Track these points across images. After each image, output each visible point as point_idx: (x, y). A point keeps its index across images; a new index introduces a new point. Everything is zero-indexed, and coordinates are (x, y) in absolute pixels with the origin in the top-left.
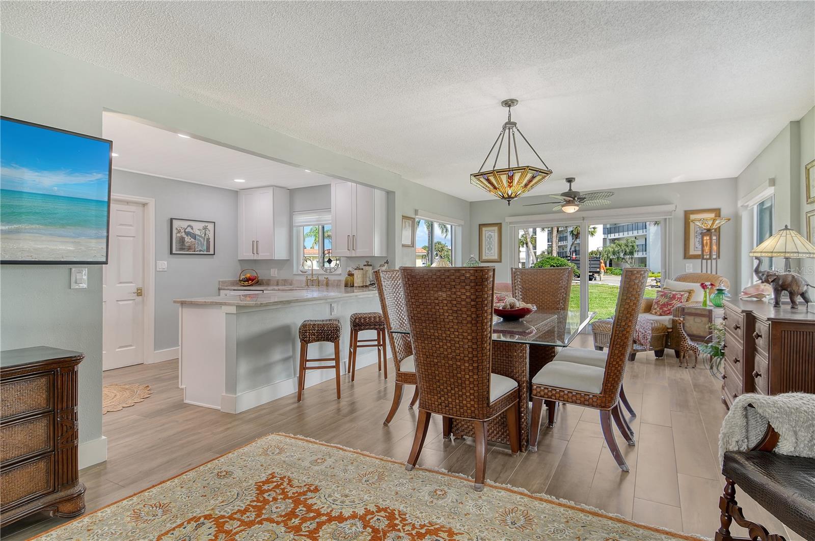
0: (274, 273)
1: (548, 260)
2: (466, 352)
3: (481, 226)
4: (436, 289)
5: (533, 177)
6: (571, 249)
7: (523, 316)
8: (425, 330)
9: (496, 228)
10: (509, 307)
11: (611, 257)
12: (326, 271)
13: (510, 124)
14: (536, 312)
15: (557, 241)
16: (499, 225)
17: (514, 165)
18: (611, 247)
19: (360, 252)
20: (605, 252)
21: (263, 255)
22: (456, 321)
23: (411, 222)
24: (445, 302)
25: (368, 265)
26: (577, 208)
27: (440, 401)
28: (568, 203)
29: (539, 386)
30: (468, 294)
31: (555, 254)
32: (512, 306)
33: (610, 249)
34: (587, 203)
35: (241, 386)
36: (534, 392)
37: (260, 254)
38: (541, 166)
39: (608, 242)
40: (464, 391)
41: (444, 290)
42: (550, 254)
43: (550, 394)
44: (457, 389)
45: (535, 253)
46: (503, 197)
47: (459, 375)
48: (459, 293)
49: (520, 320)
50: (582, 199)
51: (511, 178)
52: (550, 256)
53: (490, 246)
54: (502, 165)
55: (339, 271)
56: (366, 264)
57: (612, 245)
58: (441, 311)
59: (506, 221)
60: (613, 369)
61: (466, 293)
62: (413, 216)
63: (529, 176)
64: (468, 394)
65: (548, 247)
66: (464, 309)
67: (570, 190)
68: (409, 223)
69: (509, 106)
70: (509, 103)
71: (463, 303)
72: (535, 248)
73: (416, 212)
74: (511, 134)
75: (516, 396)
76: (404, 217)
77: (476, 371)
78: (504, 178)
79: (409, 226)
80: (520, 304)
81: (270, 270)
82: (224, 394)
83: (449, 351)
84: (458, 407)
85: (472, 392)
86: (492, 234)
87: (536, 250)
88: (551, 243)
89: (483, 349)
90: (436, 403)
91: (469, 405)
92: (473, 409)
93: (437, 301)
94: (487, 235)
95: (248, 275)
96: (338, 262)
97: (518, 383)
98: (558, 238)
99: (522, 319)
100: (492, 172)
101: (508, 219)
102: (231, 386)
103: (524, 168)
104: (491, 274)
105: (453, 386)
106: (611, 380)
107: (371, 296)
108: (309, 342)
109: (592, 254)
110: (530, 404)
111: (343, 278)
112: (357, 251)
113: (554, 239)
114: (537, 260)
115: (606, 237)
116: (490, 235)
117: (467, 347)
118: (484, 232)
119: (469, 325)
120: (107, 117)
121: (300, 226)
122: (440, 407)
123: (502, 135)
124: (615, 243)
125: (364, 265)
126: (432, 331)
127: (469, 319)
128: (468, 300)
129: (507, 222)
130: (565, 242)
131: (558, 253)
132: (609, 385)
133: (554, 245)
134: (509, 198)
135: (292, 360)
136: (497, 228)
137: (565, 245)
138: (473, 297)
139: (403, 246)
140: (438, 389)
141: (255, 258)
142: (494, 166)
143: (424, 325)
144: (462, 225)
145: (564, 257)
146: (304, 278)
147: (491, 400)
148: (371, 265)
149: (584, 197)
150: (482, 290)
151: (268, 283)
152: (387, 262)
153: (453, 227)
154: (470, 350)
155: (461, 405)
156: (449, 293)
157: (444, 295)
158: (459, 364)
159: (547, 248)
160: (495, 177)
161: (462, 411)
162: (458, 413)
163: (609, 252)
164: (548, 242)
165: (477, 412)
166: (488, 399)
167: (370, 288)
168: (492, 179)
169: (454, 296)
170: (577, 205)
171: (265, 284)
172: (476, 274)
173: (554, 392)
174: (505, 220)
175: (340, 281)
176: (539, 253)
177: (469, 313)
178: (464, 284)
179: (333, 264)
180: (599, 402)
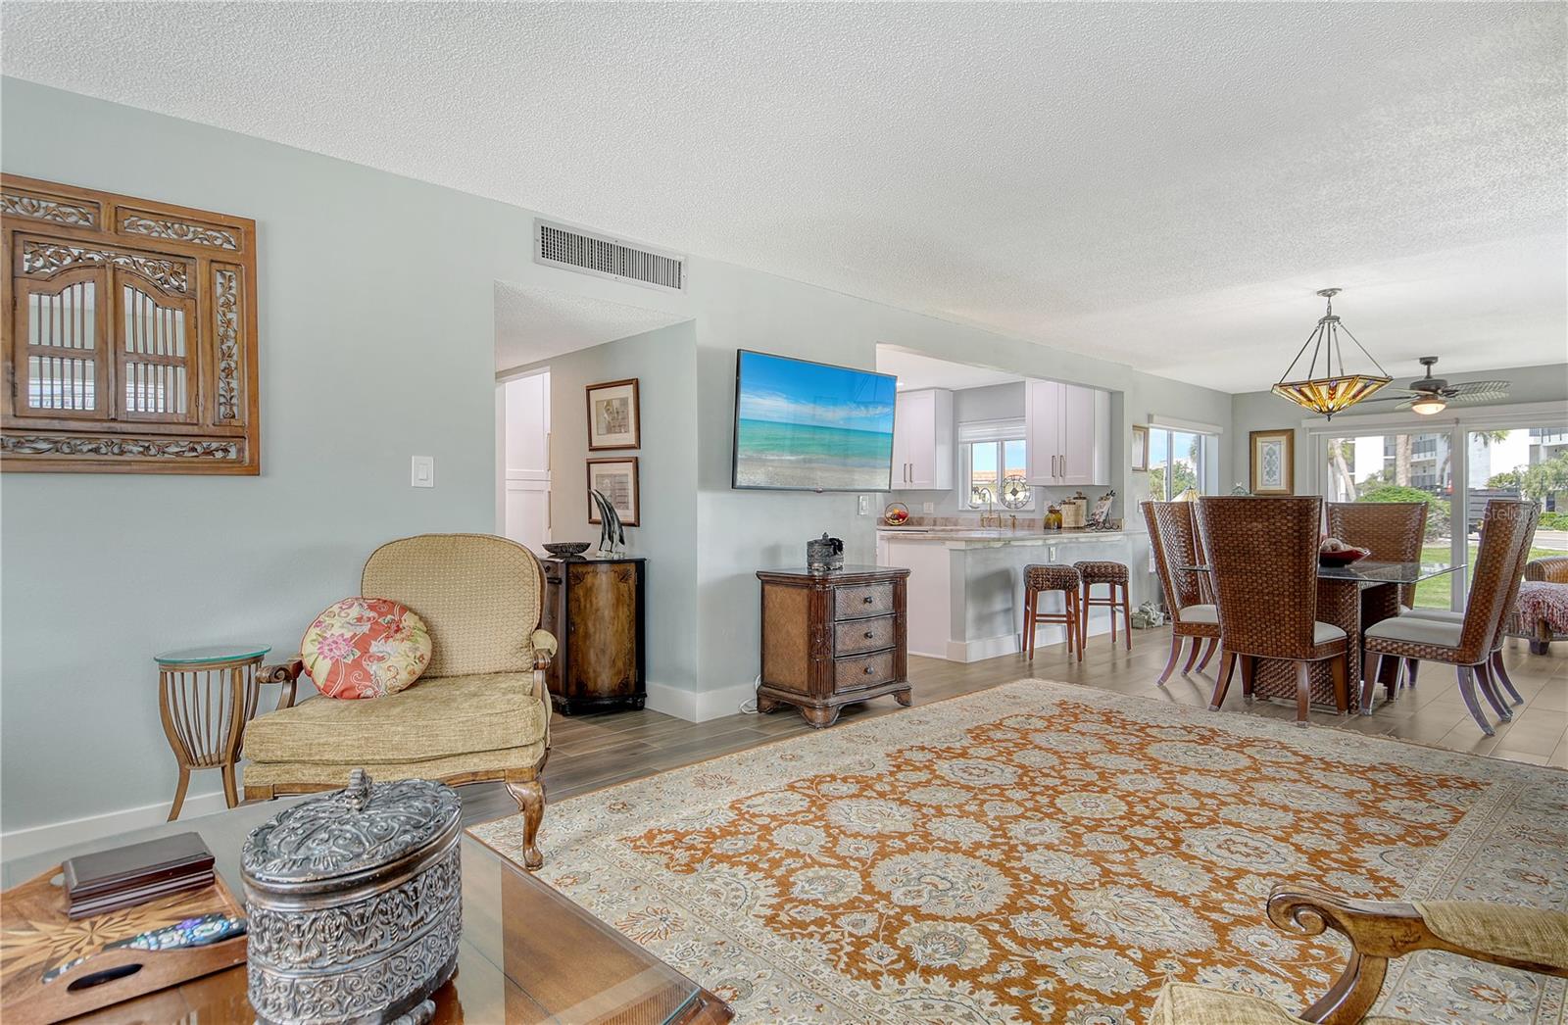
0: (928, 509)
1: (1385, 494)
2: (1286, 587)
3: (1253, 435)
4: (1249, 520)
5: (1365, 387)
6: (1443, 470)
7: (1349, 562)
8: (1233, 564)
9: (1283, 439)
10: (1330, 548)
11: (1551, 489)
12: (1009, 506)
13: (1330, 319)
14: (1369, 558)
15: (1409, 452)
16: (1289, 433)
17: (1335, 373)
18: (1548, 465)
19: (1072, 478)
20: (1535, 477)
21: (919, 484)
22: (1274, 553)
23: (1142, 434)
24: (1261, 533)
25: (1081, 498)
26: (1441, 407)
27: (1250, 640)
28: (1425, 399)
29: (1375, 638)
30: (1290, 525)
31: (1402, 481)
32: (1335, 548)
33: (1549, 471)
34: (1461, 398)
35: (970, 632)
36: (1369, 646)
37: (915, 481)
38: (1375, 372)
39: (1543, 455)
40: (1283, 628)
41: (1260, 520)
42: (1391, 481)
43: (1389, 648)
44: (1273, 627)
45: (1353, 478)
46: (1321, 411)
47: (1277, 611)
48: (1279, 524)
49: (1346, 566)
50: (1449, 393)
51: (1333, 390)
52: (1390, 484)
53: (1271, 469)
54: (1320, 374)
55: (1031, 506)
56: (1076, 496)
57: (1554, 460)
58: (1256, 543)
59: (1304, 426)
60: (1476, 617)
61: (1286, 524)
62: (1146, 425)
63: (1359, 386)
64: (1288, 632)
65: (1385, 466)
66: (1285, 541)
67: (1428, 376)
68: (1140, 435)
69: (1329, 296)
70: (1328, 293)
71: (1284, 534)
72: (1351, 467)
73: (1150, 418)
74: (1332, 330)
75: (1343, 645)
76: (1135, 427)
77: (1297, 607)
78: (1324, 390)
79: (1140, 439)
80: (1344, 547)
81: (922, 504)
82: (950, 640)
83: (1265, 585)
84: (1274, 646)
85: (1292, 629)
86: (1277, 448)
87: (1353, 471)
88: (1393, 457)
89: (1306, 583)
90: (1247, 643)
91: (1288, 644)
92: (1293, 648)
93: (1250, 533)
94: (1266, 449)
95: (897, 511)
96: (1028, 494)
97: (1347, 633)
98: (1410, 447)
99: (1350, 566)
100: (1308, 383)
101: (1306, 423)
102: (958, 632)
103: (1353, 378)
104: (1318, 503)
105: (1268, 624)
106: (1472, 630)
107: (1094, 540)
108: (1042, 589)
109: (1500, 481)
110: (1362, 682)
111: (1041, 515)
112: (1068, 477)
113: (1401, 450)
114: (1358, 493)
115: (1540, 443)
116: (1271, 449)
117: (1287, 580)
118: (1259, 444)
119: (1291, 558)
120: (881, 350)
121: (968, 443)
122: (1251, 647)
123: (1319, 331)
124: (1560, 457)
125: (1075, 498)
126: (1243, 564)
127: (1290, 551)
128: (1290, 531)
129: (1305, 429)
130: (1428, 454)
131: (1413, 480)
132: (1470, 637)
133: (1400, 462)
134: (1330, 411)
135: (1011, 612)
136: (1285, 437)
137: (1428, 461)
138: (1295, 528)
139: (1134, 470)
140: (1250, 627)
141: (907, 488)
142: (1310, 376)
143: (1233, 558)
144: (1219, 434)
145: (1425, 488)
146: (977, 516)
147: (1316, 641)
148: (1084, 498)
149: (1454, 388)
150: (1307, 521)
151: (920, 522)
152: (1112, 494)
153: (1203, 437)
154: (1292, 584)
155: (1279, 643)
156: (1266, 524)
157: (1260, 526)
158: (1277, 599)
159: (1382, 468)
160: (1311, 389)
161: (1279, 650)
162: (1275, 653)
163: (1545, 476)
164: (1386, 454)
165: (1298, 652)
166: (1312, 638)
167: (1087, 530)
168: (1307, 391)
169: (1273, 527)
170: (1442, 402)
171: (915, 523)
172: (1301, 504)
173: (1395, 646)
174: (1300, 424)
175: (1033, 520)
176: (1361, 477)
177: (1291, 545)
178: (1285, 514)
179: (1021, 496)
180: (1455, 656)
